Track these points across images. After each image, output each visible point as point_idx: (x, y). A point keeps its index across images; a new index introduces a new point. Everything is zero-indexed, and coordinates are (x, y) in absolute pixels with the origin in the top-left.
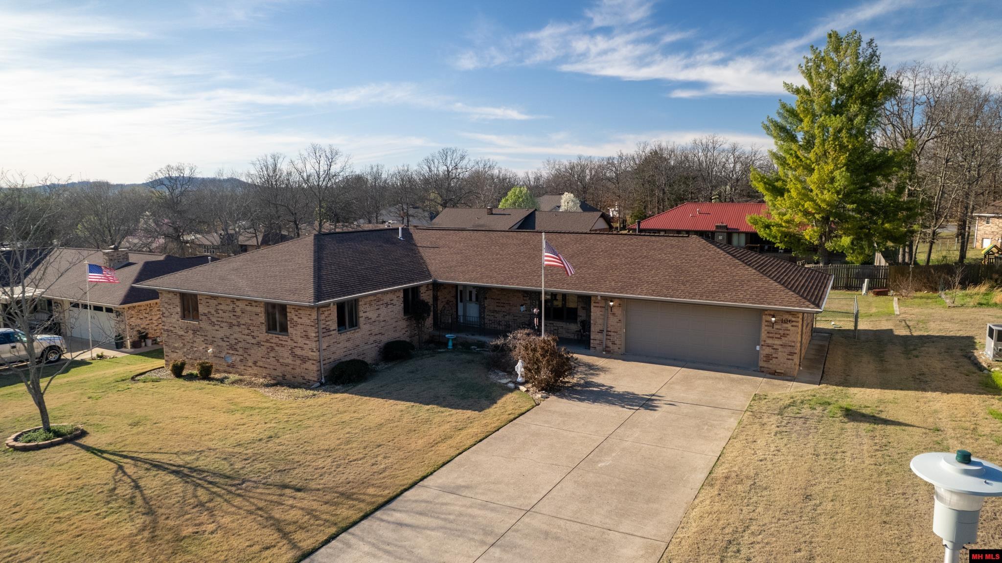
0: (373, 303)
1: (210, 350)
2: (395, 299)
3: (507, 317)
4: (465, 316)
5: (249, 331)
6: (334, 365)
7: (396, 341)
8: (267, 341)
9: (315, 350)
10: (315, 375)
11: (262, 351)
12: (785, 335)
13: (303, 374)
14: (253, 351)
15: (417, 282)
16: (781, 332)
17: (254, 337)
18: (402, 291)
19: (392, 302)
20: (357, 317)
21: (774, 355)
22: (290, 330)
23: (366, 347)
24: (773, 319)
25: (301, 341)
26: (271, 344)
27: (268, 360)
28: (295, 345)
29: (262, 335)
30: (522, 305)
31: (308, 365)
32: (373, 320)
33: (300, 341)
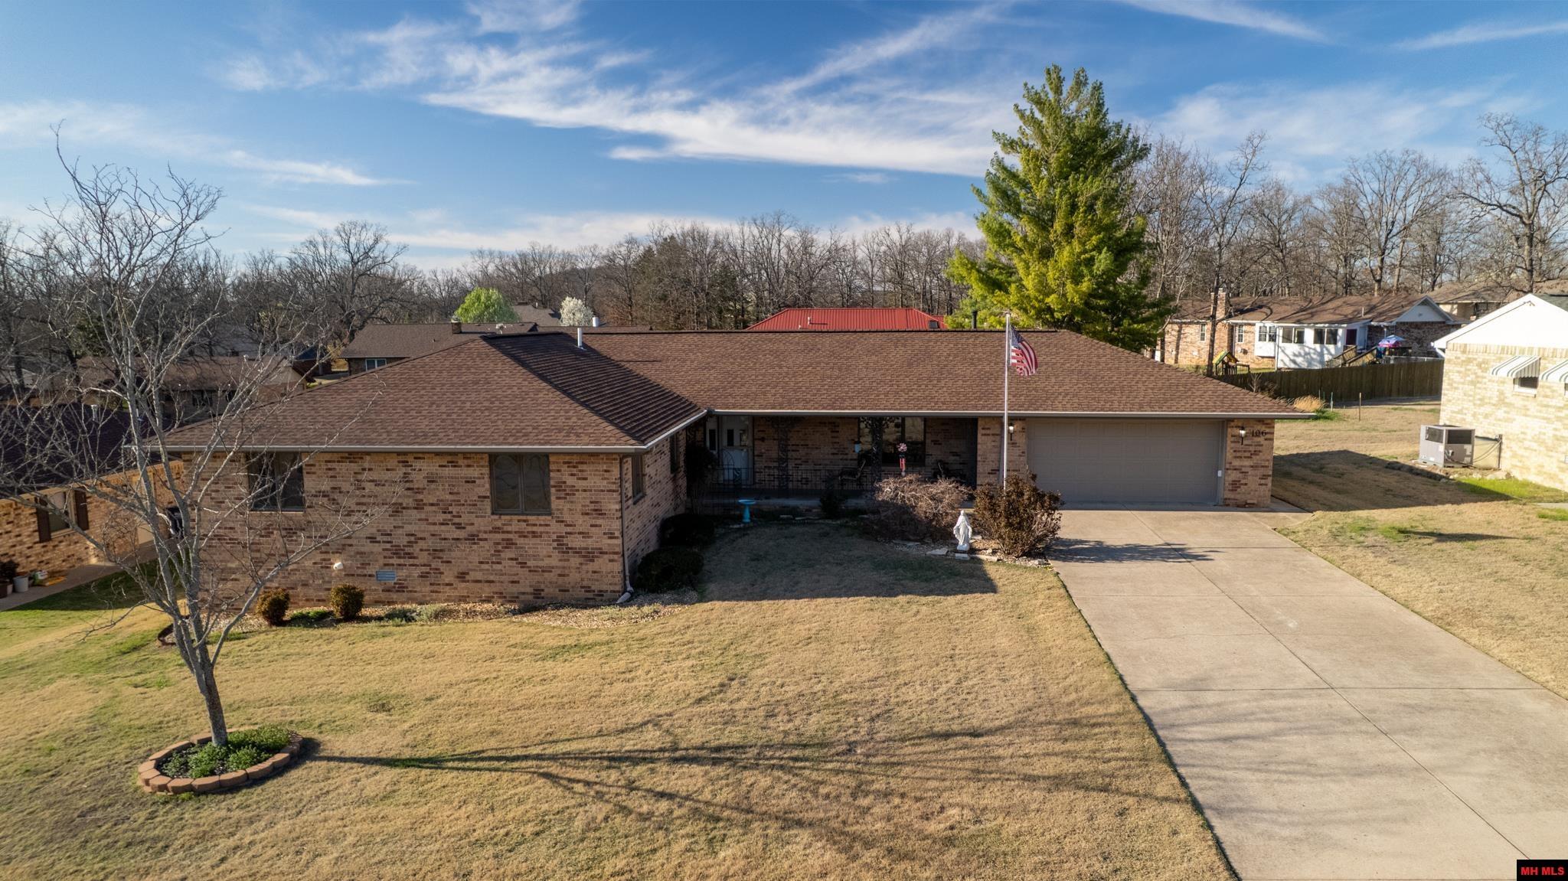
1: (337, 565)
5: (449, 516)
8: (496, 530)
9: (615, 534)
10: (618, 579)
11: (485, 549)
12: (1256, 453)
13: (585, 583)
14: (456, 554)
16: (1252, 449)
17: (459, 526)
20: (642, 476)
21: (1243, 481)
22: (555, 504)
23: (650, 527)
24: (1243, 432)
25: (582, 523)
26: (506, 536)
27: (499, 567)
28: (569, 529)
29: (483, 520)
31: (602, 564)
32: (653, 479)
33: (579, 523)
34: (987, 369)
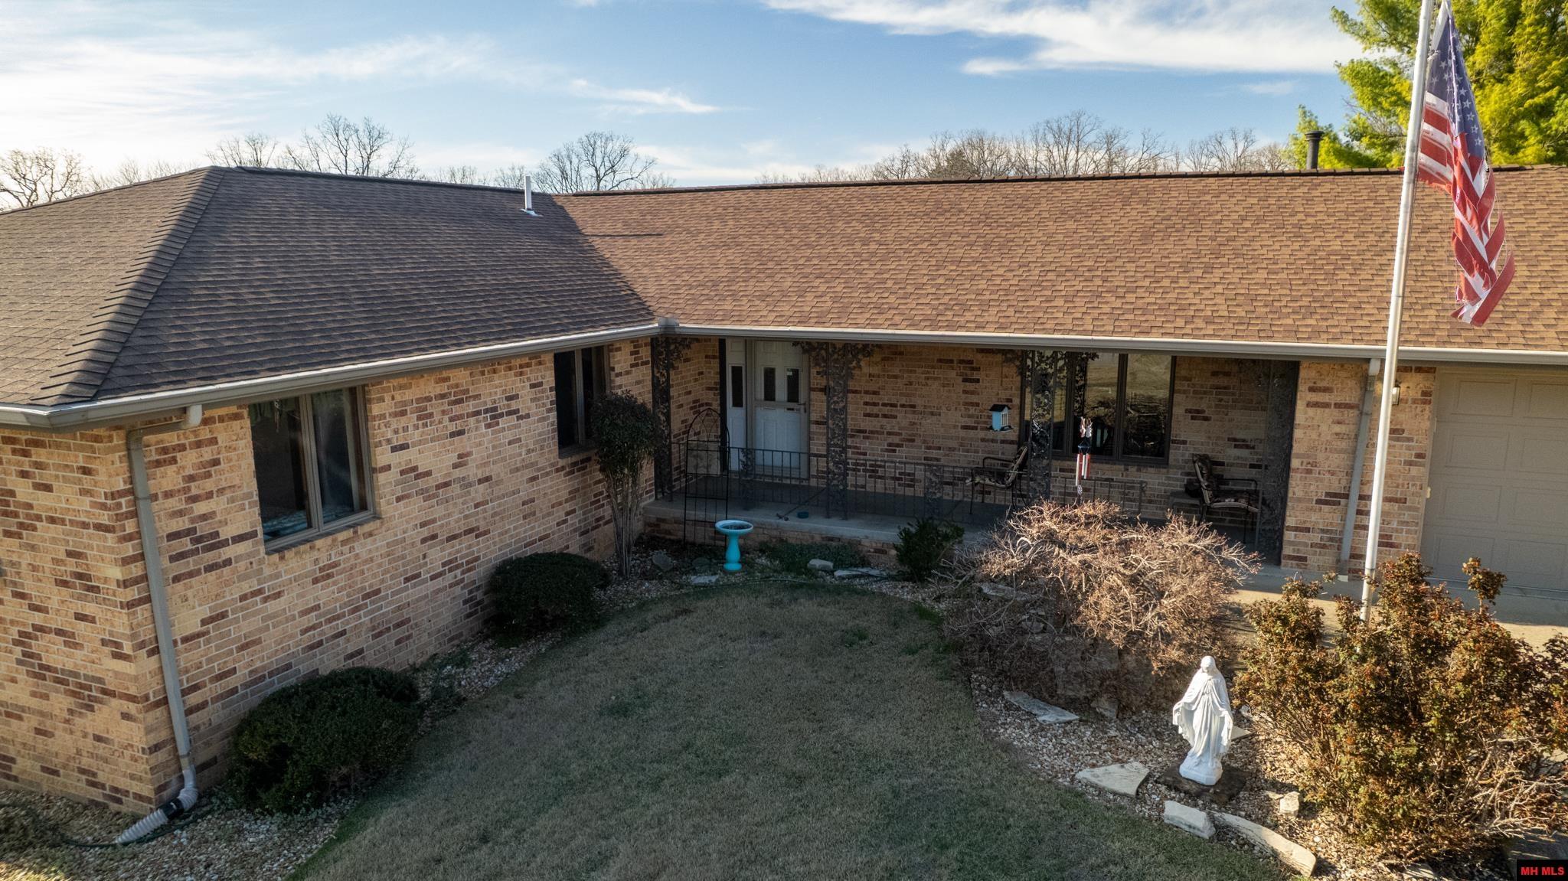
0: (435, 408)
2: (526, 393)
3: (903, 452)
4: (748, 452)
6: (255, 701)
7: (535, 558)
9: (127, 649)
10: (141, 768)
13: (86, 762)
15: (607, 326)
18: (549, 360)
19: (514, 405)
20: (365, 470)
23: (413, 593)
25: (61, 606)
28: (38, 618)
30: (998, 408)
31: (105, 718)
32: (438, 477)
33: (53, 603)
34: (1336, 245)
